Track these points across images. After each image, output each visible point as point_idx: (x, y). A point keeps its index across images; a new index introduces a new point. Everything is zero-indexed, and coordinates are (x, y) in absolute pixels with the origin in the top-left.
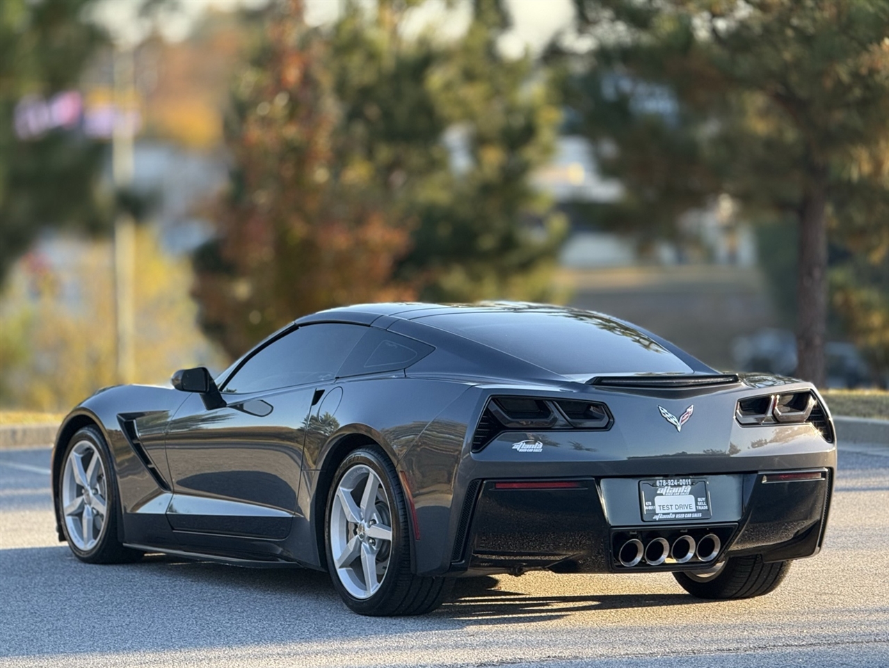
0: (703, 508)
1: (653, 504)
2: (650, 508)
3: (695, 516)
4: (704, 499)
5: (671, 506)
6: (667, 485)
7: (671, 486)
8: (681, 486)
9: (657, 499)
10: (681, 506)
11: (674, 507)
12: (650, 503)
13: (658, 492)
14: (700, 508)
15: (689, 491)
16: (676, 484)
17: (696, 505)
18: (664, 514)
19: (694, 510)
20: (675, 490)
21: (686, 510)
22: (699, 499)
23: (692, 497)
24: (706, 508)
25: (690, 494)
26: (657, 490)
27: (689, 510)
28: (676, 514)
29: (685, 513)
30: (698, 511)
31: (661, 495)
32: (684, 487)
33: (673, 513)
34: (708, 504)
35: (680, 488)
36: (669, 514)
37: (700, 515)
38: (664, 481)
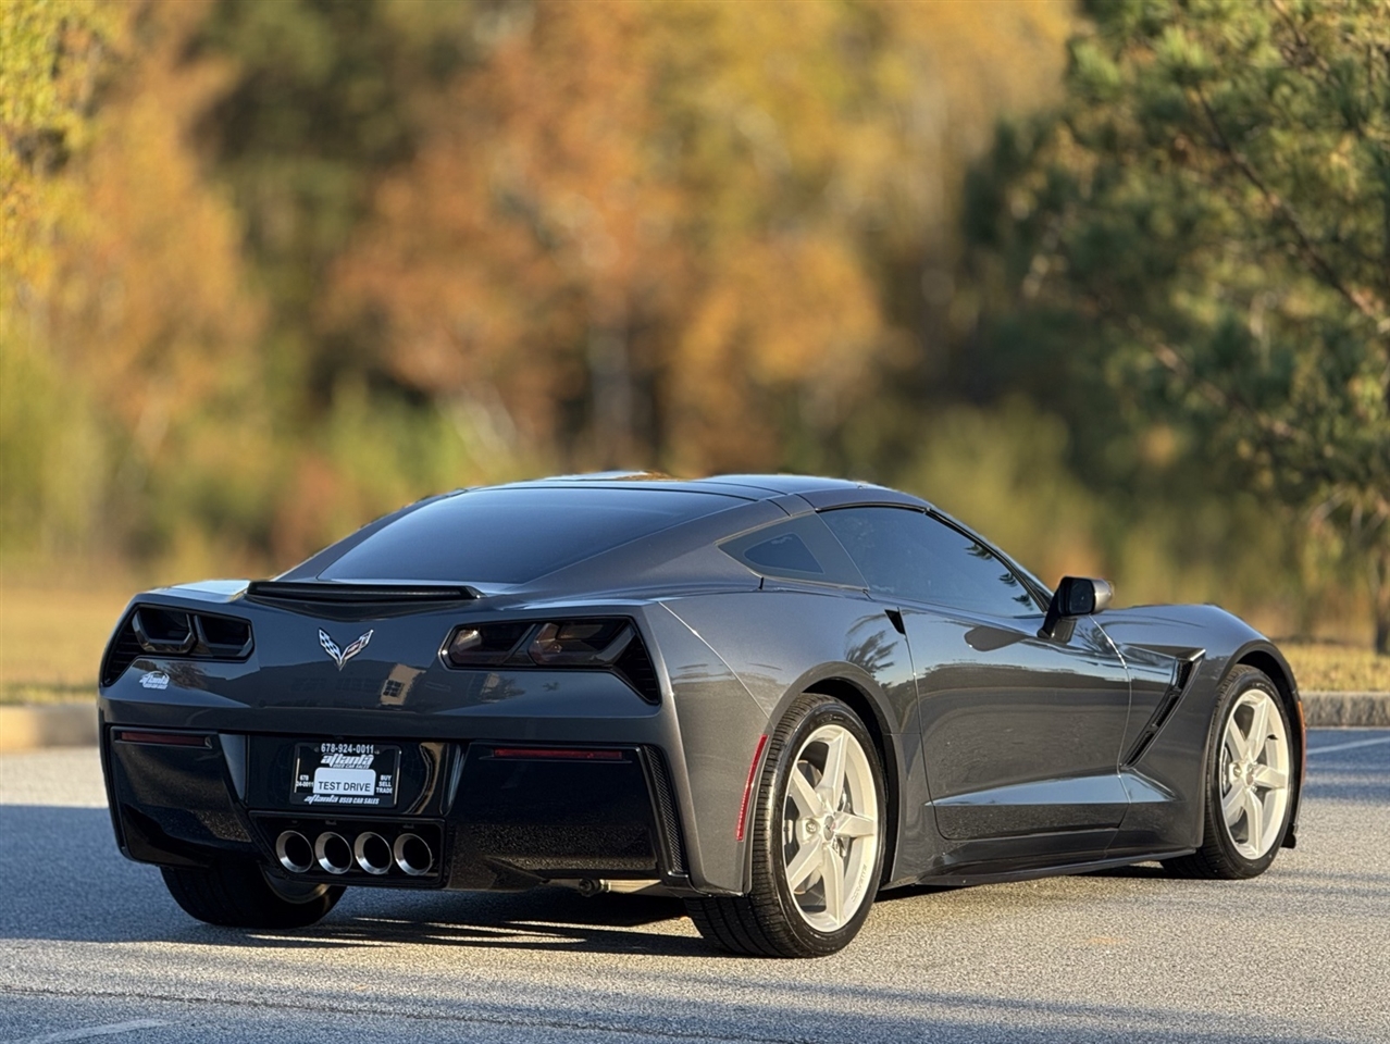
0: (385, 791)
1: (312, 779)
2: (306, 784)
3: (369, 801)
4: (390, 777)
5: (338, 783)
6: (337, 752)
7: (345, 754)
8: (360, 755)
9: (319, 772)
10: (352, 786)
11: (341, 786)
12: (307, 777)
13: (323, 761)
14: (381, 790)
15: (370, 762)
16: (350, 750)
17: (377, 785)
18: (322, 795)
19: (372, 793)
20: (349, 760)
21: (359, 793)
22: (382, 777)
23: (373, 773)
24: (390, 791)
25: (371, 767)
26: (322, 758)
27: (364, 793)
28: (340, 796)
29: (354, 796)
30: (377, 795)
31: (327, 765)
32: (363, 756)
33: (336, 795)
34: (393, 786)
35: (357, 758)
36: (329, 795)
37: (376, 801)
38: (333, 745)
